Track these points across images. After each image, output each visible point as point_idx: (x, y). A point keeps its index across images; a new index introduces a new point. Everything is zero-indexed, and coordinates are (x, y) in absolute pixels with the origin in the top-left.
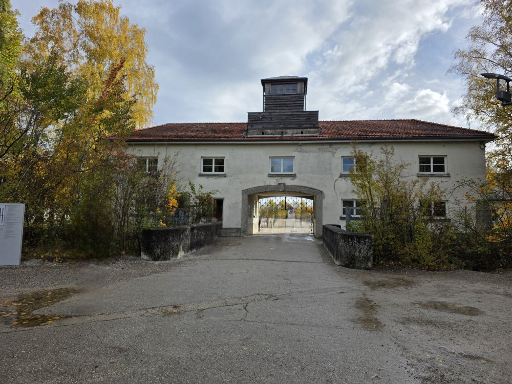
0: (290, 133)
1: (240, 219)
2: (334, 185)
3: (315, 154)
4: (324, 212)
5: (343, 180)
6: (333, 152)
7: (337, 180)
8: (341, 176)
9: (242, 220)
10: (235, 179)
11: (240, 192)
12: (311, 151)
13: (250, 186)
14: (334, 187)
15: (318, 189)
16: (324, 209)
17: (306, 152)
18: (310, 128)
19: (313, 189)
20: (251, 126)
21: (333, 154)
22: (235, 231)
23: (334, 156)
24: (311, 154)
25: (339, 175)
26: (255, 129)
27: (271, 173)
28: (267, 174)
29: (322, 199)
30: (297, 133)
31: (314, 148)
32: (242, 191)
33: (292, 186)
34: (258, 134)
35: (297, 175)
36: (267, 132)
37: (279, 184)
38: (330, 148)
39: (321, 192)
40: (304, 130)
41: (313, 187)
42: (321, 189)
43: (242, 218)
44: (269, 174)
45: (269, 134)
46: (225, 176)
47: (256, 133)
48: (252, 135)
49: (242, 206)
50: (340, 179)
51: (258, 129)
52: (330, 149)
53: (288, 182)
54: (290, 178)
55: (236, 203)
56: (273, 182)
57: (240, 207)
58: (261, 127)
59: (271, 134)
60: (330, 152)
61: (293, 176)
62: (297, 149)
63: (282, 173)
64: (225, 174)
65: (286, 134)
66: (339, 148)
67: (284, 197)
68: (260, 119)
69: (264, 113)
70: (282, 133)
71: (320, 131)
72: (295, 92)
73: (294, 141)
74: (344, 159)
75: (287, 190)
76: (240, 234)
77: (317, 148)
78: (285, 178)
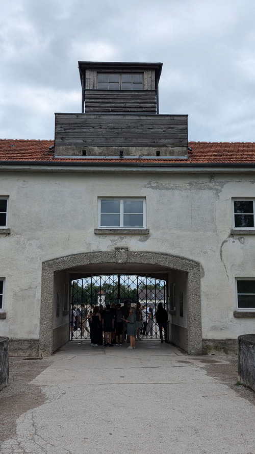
0: (135, 154)
1: (37, 322)
2: (221, 251)
3: (184, 193)
4: (204, 302)
5: (237, 241)
6: (217, 190)
7: (225, 241)
8: (233, 234)
9: (41, 323)
10: (29, 240)
11: (38, 266)
12: (176, 188)
13: (59, 252)
14: (221, 254)
15: (191, 258)
16: (203, 297)
17: (167, 189)
18: (174, 145)
19: (183, 258)
20: (62, 138)
21: (217, 194)
22: (26, 345)
23: (219, 196)
24: (177, 192)
25: (229, 232)
26: (70, 144)
27: (99, 227)
28: (92, 230)
29: (200, 278)
30: (148, 155)
31: (182, 183)
32: (43, 263)
33: (141, 252)
34: (74, 154)
35: (151, 231)
36: (93, 150)
37: (117, 249)
38: (210, 182)
39: (197, 265)
40: (162, 150)
41: (182, 255)
42: (196, 259)
43: (42, 319)
44: (96, 230)
45: (97, 154)
46: (9, 234)
47: (72, 152)
48: (63, 155)
49: (42, 294)
50: (232, 239)
51: (76, 144)
52: (211, 185)
53: (135, 245)
54: (139, 237)
55: (30, 288)
56: (105, 245)
57: (38, 295)
58: (80, 141)
59: (100, 154)
60: (211, 189)
61: (145, 234)
62: (149, 184)
63: (122, 227)
64: (9, 229)
65: (128, 154)
66: (228, 182)
67: (116, 277)
68: (79, 127)
69: (85, 117)
70: (121, 153)
71: (190, 153)
72: (139, 87)
73: (143, 166)
74: (235, 203)
75: (133, 260)
76: (37, 352)
77: (188, 181)
78: (128, 237)
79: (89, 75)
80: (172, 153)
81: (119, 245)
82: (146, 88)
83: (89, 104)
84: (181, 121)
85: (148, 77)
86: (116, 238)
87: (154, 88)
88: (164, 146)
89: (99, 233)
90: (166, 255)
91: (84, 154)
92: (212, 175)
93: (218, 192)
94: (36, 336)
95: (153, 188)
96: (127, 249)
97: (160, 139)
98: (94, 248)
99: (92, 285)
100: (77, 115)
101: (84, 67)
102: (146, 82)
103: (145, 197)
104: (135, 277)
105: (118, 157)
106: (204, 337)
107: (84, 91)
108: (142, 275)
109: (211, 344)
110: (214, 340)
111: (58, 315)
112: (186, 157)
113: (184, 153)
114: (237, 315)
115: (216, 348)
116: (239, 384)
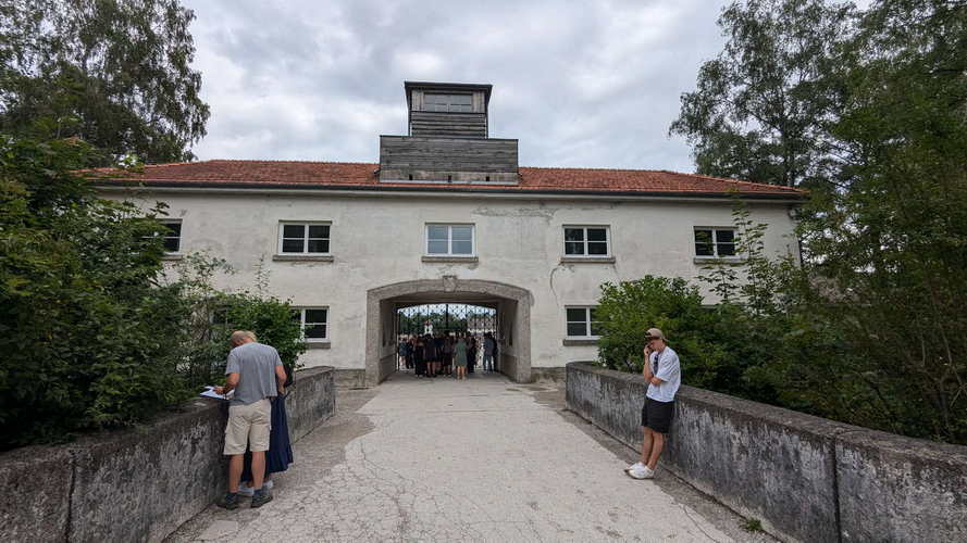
0: (464, 178)
1: (363, 351)
2: (551, 279)
3: (515, 220)
5: (567, 269)
6: (547, 217)
7: (555, 270)
8: (562, 262)
9: (367, 353)
10: (353, 267)
11: (363, 294)
12: (506, 214)
13: (385, 280)
14: (551, 283)
15: (521, 286)
16: (532, 325)
17: (497, 215)
18: (503, 170)
19: (513, 287)
20: (388, 162)
21: (547, 221)
22: (352, 375)
23: (549, 223)
24: (506, 219)
25: (559, 260)
26: (395, 168)
27: (427, 255)
28: (420, 256)
29: (529, 306)
30: (478, 180)
31: (511, 209)
32: (369, 291)
33: (471, 281)
34: (400, 179)
35: (480, 259)
36: (420, 174)
37: (446, 277)
38: (541, 209)
39: (527, 293)
40: (492, 175)
41: (514, 284)
42: (527, 288)
43: (368, 349)
45: (424, 178)
46: (332, 261)
47: (397, 177)
48: (389, 179)
49: (368, 323)
50: (562, 267)
51: (402, 168)
52: (541, 211)
53: (463, 273)
54: (467, 265)
55: (356, 317)
56: (433, 273)
57: (364, 325)
58: (407, 165)
59: (427, 179)
60: (541, 215)
61: (474, 262)
62: (479, 210)
63: (450, 254)
64: (332, 257)
65: (457, 179)
66: (558, 209)
67: (444, 305)
68: (406, 150)
69: (412, 140)
70: (450, 178)
71: (520, 178)
72: (469, 109)
73: (473, 192)
74: (566, 231)
75: (461, 289)
76: (363, 382)
77: (518, 207)
78: (457, 265)
79: (416, 96)
80: (502, 179)
81: (447, 273)
82: (475, 111)
83: (416, 127)
84: (512, 146)
85: (478, 99)
86: (445, 265)
87: (483, 111)
88: (494, 171)
89: (426, 260)
90: (496, 283)
91: (411, 178)
92: (542, 202)
93: (549, 218)
94: (362, 367)
95: (482, 214)
96: (455, 277)
97: (490, 163)
98: (421, 276)
99: (419, 314)
100: (404, 137)
101: (411, 88)
102: (475, 104)
103: (474, 224)
104: (464, 306)
105: (445, 182)
106: (533, 365)
107: (411, 112)
108: (471, 304)
109: (540, 372)
110: (543, 369)
111: (384, 344)
112: (516, 183)
113: (514, 179)
114: (567, 343)
115: (545, 376)
116: (566, 410)
